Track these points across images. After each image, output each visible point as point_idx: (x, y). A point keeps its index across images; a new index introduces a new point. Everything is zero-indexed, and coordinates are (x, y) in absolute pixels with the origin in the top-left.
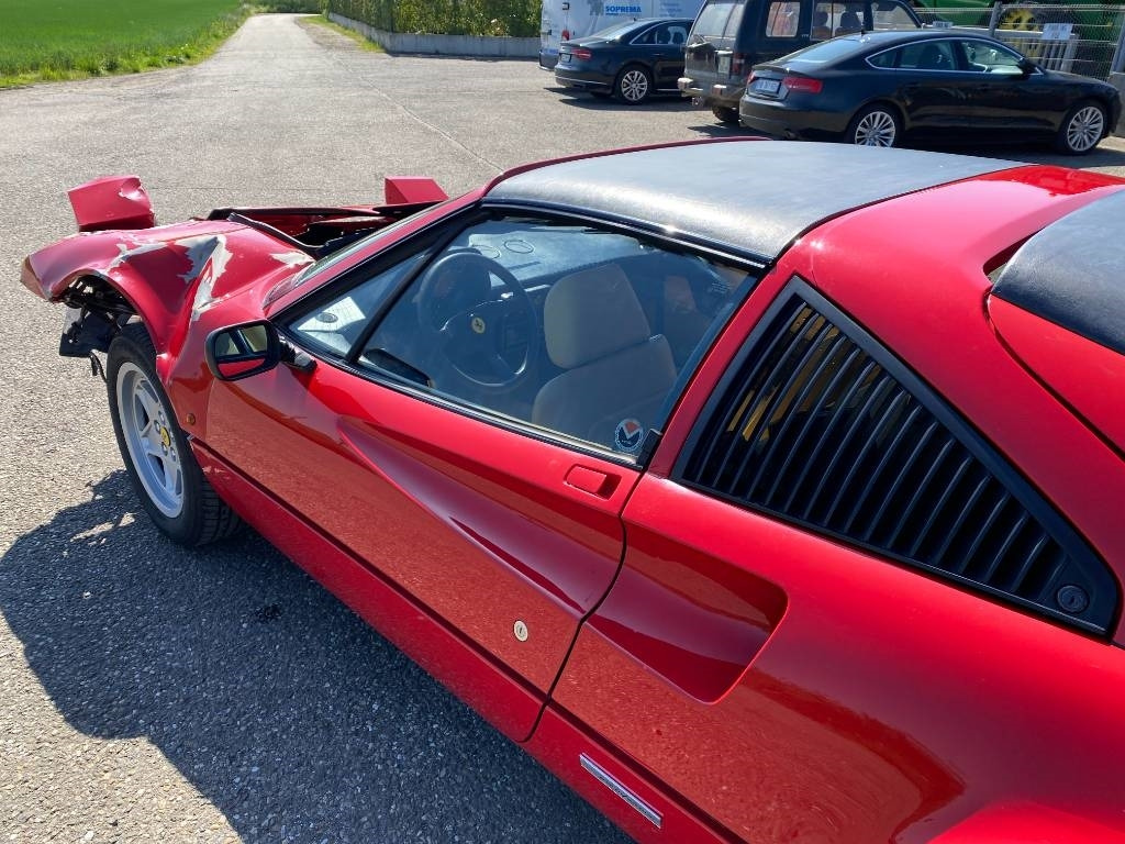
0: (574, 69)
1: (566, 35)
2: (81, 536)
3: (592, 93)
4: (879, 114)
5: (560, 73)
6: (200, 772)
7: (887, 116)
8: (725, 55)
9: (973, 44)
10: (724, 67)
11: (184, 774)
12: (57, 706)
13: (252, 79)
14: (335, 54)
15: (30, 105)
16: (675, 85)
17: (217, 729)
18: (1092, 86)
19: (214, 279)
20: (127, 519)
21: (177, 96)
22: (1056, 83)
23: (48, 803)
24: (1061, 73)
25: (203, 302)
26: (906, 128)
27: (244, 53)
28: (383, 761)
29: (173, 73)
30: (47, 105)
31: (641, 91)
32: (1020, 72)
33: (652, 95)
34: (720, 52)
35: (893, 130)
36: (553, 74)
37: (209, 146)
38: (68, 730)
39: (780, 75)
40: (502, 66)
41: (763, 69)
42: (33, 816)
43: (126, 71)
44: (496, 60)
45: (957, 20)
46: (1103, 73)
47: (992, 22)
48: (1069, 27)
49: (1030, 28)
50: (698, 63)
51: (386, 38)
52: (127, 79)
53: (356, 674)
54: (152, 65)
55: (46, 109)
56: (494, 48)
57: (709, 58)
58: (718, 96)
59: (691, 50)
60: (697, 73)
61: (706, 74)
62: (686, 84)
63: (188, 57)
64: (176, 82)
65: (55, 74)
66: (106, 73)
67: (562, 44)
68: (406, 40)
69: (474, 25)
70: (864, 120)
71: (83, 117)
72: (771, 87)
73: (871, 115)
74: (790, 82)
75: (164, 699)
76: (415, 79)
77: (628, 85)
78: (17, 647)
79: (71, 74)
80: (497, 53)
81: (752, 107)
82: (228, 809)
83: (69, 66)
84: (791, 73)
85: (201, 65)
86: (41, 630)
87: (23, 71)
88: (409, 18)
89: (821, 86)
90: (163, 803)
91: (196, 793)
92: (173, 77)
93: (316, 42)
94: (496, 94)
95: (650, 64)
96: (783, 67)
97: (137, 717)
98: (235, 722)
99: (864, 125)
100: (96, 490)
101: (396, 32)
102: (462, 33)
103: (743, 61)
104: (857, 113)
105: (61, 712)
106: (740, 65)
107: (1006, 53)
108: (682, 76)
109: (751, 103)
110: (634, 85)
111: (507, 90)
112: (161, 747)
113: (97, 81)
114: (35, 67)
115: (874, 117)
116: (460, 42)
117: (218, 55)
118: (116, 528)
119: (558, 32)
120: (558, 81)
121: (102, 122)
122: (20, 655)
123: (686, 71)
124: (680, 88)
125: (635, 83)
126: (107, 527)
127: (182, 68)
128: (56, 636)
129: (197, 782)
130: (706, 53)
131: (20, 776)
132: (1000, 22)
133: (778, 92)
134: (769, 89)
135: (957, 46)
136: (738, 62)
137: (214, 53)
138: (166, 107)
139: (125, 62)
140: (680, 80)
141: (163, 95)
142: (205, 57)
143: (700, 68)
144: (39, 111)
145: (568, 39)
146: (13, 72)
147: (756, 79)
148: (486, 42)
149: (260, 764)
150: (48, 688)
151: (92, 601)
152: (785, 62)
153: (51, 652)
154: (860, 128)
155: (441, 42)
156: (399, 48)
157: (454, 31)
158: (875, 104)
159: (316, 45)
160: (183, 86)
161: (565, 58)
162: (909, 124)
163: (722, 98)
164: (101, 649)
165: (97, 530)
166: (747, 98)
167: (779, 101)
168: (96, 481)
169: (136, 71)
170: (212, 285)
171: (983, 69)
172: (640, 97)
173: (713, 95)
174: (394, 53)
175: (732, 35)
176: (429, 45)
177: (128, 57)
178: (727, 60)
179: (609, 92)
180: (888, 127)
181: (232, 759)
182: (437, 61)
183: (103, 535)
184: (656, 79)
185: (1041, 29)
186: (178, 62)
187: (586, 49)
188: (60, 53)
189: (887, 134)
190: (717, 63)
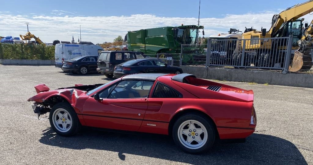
0: (68, 67)
1: (63, 59)
5: (64, 68)
9: (156, 61)
10: (108, 66)
18: (177, 68)
22: (171, 68)
24: (172, 66)
31: (86, 72)
32: (165, 66)
33: (89, 72)
34: (106, 63)
39: (122, 67)
41: (118, 66)
45: (151, 56)
46: (179, 66)
47: (158, 57)
48: (171, 57)
49: (165, 58)
50: (101, 65)
56: (36, 62)
59: (99, 63)
60: (101, 67)
61: (103, 67)
62: (99, 70)
68: (7, 61)
69: (29, 57)
72: (120, 70)
74: (124, 69)
77: (82, 70)
80: (37, 64)
84: (124, 67)
88: (8, 55)
89: (130, 69)
95: (87, 66)
101: (4, 59)
102: (25, 59)
103: (112, 65)
106: (111, 66)
107: (162, 62)
116: (25, 61)
119: (61, 59)
123: (98, 67)
124: (97, 71)
125: (84, 70)
130: (103, 63)
132: (159, 57)
135: (153, 61)
140: (97, 69)
147: (116, 68)
148: (33, 61)
152: (122, 65)
155: (19, 61)
156: (5, 63)
157: (22, 58)
161: (65, 65)
163: (108, 72)
166: (115, 72)
167: (122, 72)
171: (158, 65)
173: (106, 72)
175: (108, 59)
176: (14, 62)
179: (78, 72)
184: (89, 69)
185: (167, 58)
187: (71, 63)
190: (106, 65)
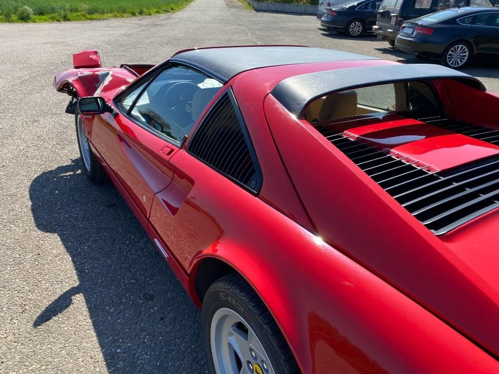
0: (329, 20)
1: (329, 5)
2: (62, 175)
3: (338, 31)
4: (460, 46)
5: (323, 21)
6: (69, 245)
7: (464, 47)
8: (394, 16)
10: (394, 20)
11: (64, 245)
12: (35, 221)
13: (194, 19)
14: (232, 10)
15: (105, 27)
16: (371, 29)
17: (80, 235)
19: (104, 86)
20: (79, 172)
21: (161, 25)
23: (22, 246)
25: (97, 93)
26: (474, 54)
27: (196, 8)
28: (127, 252)
29: (164, 16)
30: (111, 27)
31: (359, 31)
33: (363, 34)
34: (392, 14)
35: (467, 54)
36: (320, 22)
37: (166, 46)
38: (36, 228)
39: (415, 26)
40: (304, 18)
41: (407, 23)
42: (16, 249)
43: (147, 14)
44: (301, 15)
50: (382, 19)
51: (255, 4)
52: (146, 18)
53: (131, 227)
54: (158, 12)
55: (110, 29)
56: (302, 9)
57: (387, 17)
58: (389, 35)
59: (379, 13)
60: (381, 24)
61: (386, 24)
62: (376, 29)
63: (172, 9)
64: (164, 19)
65: (118, 15)
66: (137, 14)
67: (325, 9)
68: (264, 5)
70: (453, 48)
71: (123, 32)
72: (409, 31)
73: (456, 46)
74: (418, 29)
75: (67, 225)
76: (262, 22)
77: (353, 28)
78: (30, 203)
79: (125, 15)
80: (303, 12)
81: (401, 40)
82: (73, 256)
83: (124, 11)
84: (421, 25)
85: (177, 13)
86: (39, 200)
87: (107, 13)
89: (432, 32)
90: (55, 251)
91: (66, 251)
92: (163, 18)
93: (227, 5)
94: (295, 30)
95: (364, 19)
96: (417, 22)
97: (58, 228)
98: (86, 234)
99: (452, 51)
100: (73, 161)
103: (402, 19)
104: (449, 45)
105: (36, 223)
108: (375, 25)
109: (401, 39)
110: (355, 28)
111: (300, 28)
112: (61, 237)
113: (134, 18)
114: (111, 12)
115: (458, 47)
116: (287, 7)
117: (185, 9)
118: (74, 174)
119: (325, 3)
120: (322, 25)
121: (129, 35)
122: (30, 206)
123: (377, 23)
124: (373, 30)
125: (356, 27)
126: (71, 173)
127: (168, 14)
128: (43, 202)
129: (68, 248)
130: (386, 15)
131: (17, 238)
133: (412, 34)
134: (409, 32)
136: (400, 19)
137: (184, 8)
138: (156, 30)
139: (147, 11)
140: (374, 27)
141: (157, 25)
142: (180, 9)
143: (383, 22)
144: (108, 29)
145: (330, 6)
146: (103, 13)
147: (404, 27)
148: (298, 6)
149: (88, 247)
150: (34, 216)
151: (58, 194)
152: (420, 20)
153: (39, 206)
154: (450, 52)
155: (279, 7)
156: (261, 8)
158: (459, 42)
159: (227, 6)
160: (166, 21)
161: (326, 15)
162: (475, 52)
164: (55, 208)
165: (68, 174)
166: (399, 36)
167: (412, 38)
168: (74, 158)
169: (150, 15)
170: (102, 88)
172: (358, 34)
173: (387, 34)
174: (257, 10)
176: (273, 7)
177: (148, 8)
178: (395, 18)
179: (344, 31)
180: (465, 52)
181: (80, 244)
182: (276, 15)
183: (69, 175)
184: (366, 27)
186: (168, 11)
187: (335, 11)
188: (122, 6)
189: (464, 56)
190: (390, 19)
